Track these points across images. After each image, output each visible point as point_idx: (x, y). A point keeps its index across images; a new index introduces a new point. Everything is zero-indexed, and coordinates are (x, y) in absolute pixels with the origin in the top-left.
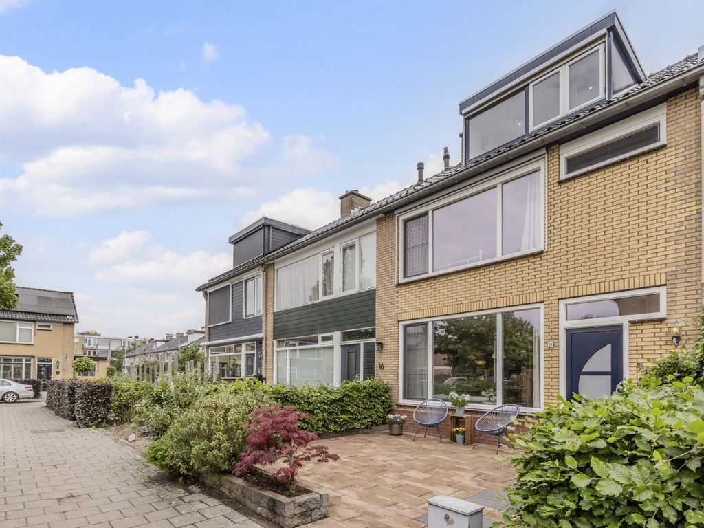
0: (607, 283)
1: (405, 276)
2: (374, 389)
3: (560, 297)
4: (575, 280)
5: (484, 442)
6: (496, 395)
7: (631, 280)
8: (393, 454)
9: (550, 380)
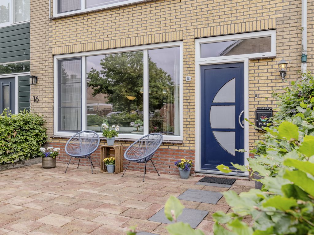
0: (233, 25)
1: (59, 11)
2: (26, 123)
3: (196, 37)
4: (208, 22)
5: (132, 169)
6: (143, 125)
7: (251, 23)
8: (37, 192)
9: (188, 110)
